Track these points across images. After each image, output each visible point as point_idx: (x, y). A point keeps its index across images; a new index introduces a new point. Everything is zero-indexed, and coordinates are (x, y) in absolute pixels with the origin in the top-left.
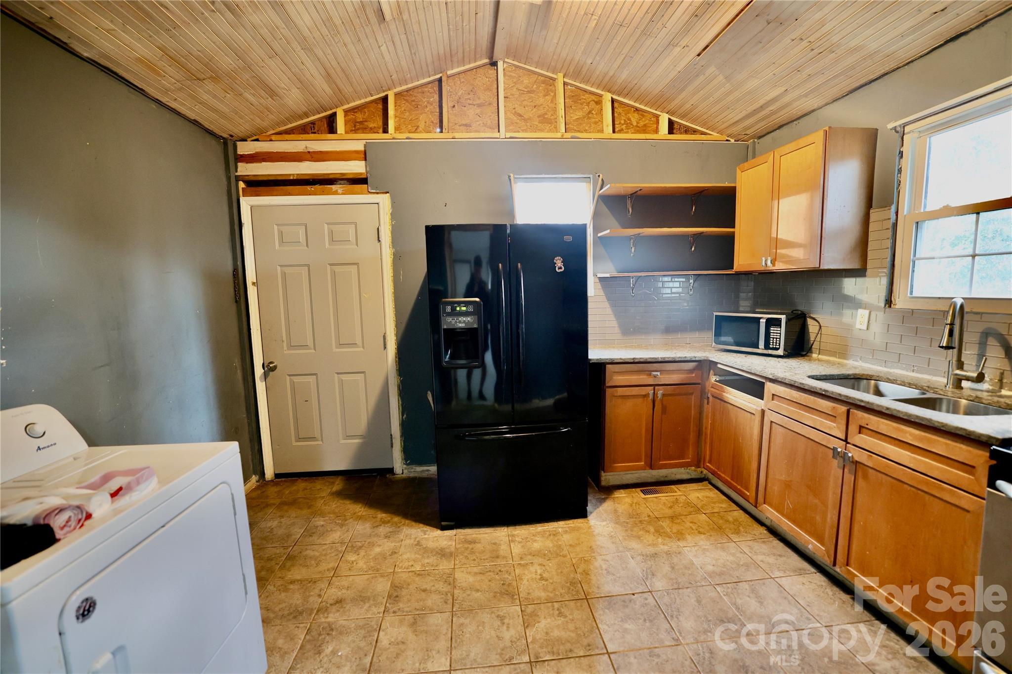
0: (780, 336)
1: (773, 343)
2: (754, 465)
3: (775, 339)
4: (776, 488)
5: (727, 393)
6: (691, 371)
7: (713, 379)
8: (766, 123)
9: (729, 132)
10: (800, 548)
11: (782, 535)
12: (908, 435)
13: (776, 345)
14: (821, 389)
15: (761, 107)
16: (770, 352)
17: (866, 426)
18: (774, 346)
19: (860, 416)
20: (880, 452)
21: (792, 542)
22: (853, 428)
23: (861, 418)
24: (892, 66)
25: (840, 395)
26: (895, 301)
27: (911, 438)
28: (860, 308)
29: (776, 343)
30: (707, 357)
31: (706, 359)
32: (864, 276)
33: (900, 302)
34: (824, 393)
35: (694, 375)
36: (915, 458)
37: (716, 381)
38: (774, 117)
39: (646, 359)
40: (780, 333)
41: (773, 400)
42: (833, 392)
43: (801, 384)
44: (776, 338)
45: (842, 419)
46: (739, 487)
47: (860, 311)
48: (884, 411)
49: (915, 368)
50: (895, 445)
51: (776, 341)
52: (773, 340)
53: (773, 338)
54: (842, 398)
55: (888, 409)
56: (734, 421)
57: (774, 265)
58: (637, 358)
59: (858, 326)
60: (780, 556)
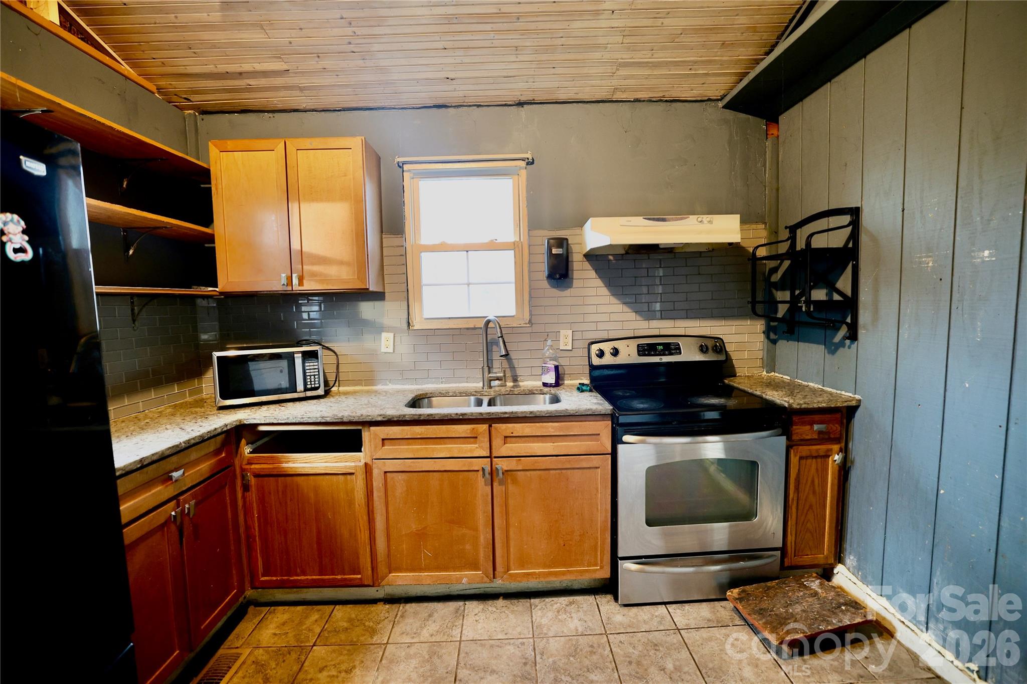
0: (319, 372)
1: (311, 381)
2: (364, 536)
3: (312, 377)
4: (404, 546)
5: (287, 462)
6: (217, 452)
7: (247, 450)
8: (231, 97)
9: (162, 83)
10: (429, 595)
11: (404, 595)
12: (550, 429)
13: (315, 384)
14: (457, 414)
15: (241, 74)
16: (309, 394)
17: (512, 435)
18: (313, 386)
19: (504, 427)
20: (528, 453)
21: (418, 595)
22: (497, 442)
23: (506, 429)
24: (392, 104)
25: (481, 414)
26: (412, 322)
27: (553, 430)
28: (383, 332)
29: (315, 381)
30: (240, 421)
31: (238, 424)
32: (384, 299)
33: (417, 325)
34: (461, 417)
35: (223, 455)
36: (557, 446)
37: (251, 453)
38: (246, 95)
39: (163, 452)
40: (318, 369)
41: (383, 445)
42: (472, 413)
43: (428, 415)
44: (314, 375)
45: (484, 437)
46: (339, 577)
47: (384, 335)
48: (528, 415)
49: (444, 380)
50: (538, 442)
51: (315, 378)
52: (310, 379)
53: (310, 376)
54: (485, 416)
55: (531, 412)
56: (312, 495)
57: (301, 283)
58: (147, 458)
59: (383, 350)
60: (430, 616)
